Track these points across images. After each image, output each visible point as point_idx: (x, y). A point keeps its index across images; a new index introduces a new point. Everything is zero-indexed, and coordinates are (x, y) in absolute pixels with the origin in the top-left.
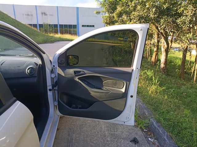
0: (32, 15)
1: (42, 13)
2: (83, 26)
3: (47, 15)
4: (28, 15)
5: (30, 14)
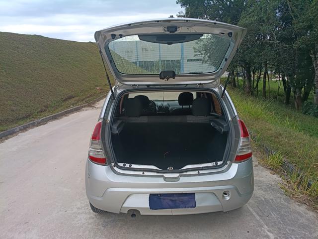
0: (132, 52)
1: (143, 49)
2: (188, 60)
3: (147, 50)
4: (128, 52)
5: (129, 50)
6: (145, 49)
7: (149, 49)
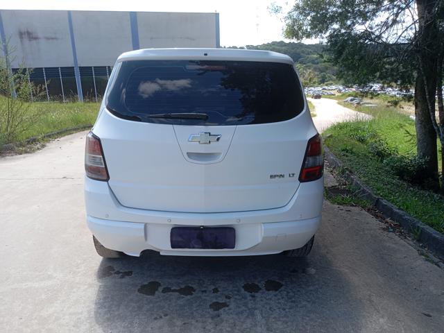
1: (21, 34)
6: (29, 33)
7: (40, 35)
